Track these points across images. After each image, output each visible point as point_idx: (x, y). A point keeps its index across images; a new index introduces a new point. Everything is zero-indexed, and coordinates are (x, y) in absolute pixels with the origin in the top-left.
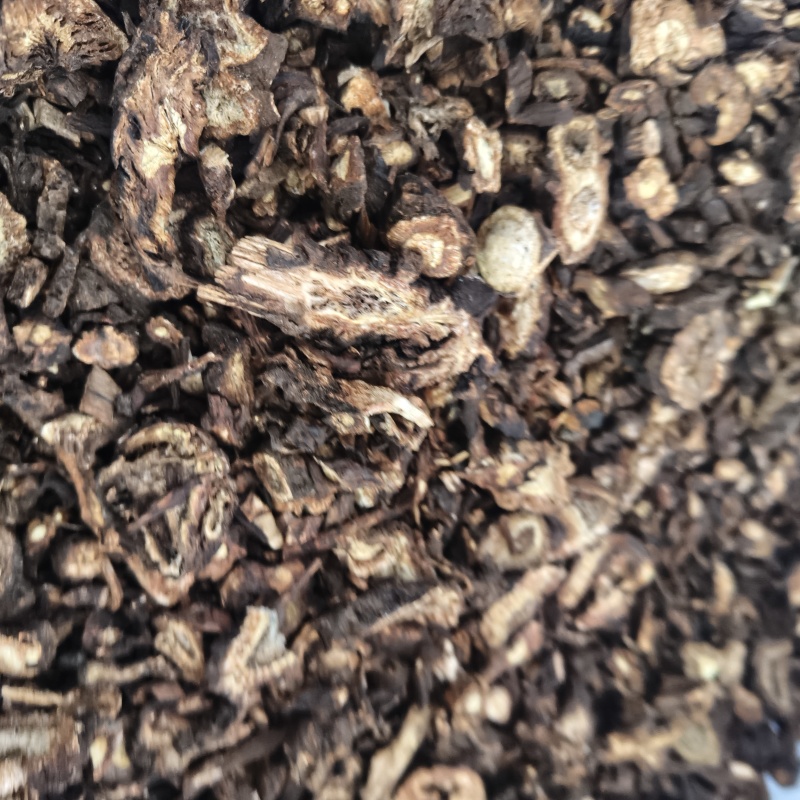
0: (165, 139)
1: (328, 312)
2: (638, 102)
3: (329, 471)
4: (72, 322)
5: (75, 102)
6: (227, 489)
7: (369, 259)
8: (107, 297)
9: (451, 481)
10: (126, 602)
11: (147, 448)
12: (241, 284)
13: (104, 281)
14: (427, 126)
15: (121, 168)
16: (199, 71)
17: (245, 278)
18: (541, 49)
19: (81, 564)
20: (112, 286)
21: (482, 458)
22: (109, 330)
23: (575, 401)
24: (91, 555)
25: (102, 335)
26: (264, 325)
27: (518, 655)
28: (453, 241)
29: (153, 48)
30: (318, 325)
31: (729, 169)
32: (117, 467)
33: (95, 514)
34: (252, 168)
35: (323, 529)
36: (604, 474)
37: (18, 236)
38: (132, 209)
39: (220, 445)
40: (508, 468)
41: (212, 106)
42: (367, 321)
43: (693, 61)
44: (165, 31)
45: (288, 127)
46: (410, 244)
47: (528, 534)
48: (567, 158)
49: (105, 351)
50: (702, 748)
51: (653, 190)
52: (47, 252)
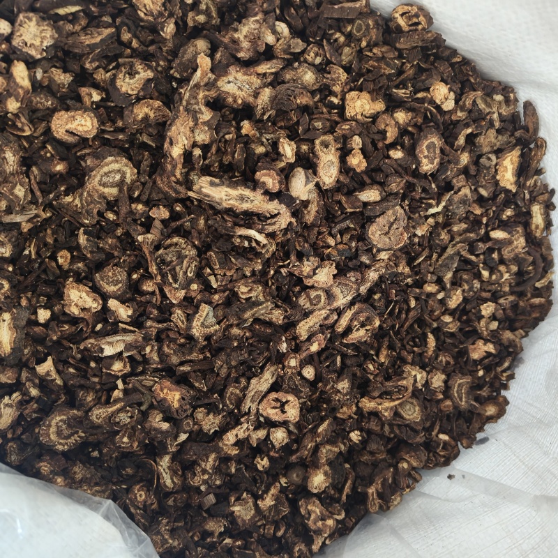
0: (180, 145)
1: (231, 202)
2: (348, 129)
3: (233, 259)
4: (150, 204)
5: (154, 134)
6: (196, 261)
7: (246, 184)
8: (161, 196)
9: (284, 271)
10: (161, 302)
11: (171, 245)
12: (201, 191)
13: (160, 191)
14: (268, 140)
15: (166, 155)
16: (191, 124)
17: (202, 189)
18: (315, 111)
19: (148, 286)
20: (163, 193)
21: (295, 263)
22: (161, 207)
23: (336, 245)
24: (151, 284)
25: (159, 209)
26: (212, 207)
27: (314, 348)
28: (275, 179)
29: (177, 117)
30: (228, 206)
31: (392, 153)
32: (161, 251)
33: (153, 269)
34: (209, 155)
35: (231, 281)
36: (352, 276)
37: (134, 175)
38: (169, 167)
39: (194, 246)
40: (307, 267)
41: (196, 134)
42: (246, 206)
43: (371, 114)
44: (181, 112)
45: (220, 141)
46: (262, 180)
47: (318, 297)
48: (321, 150)
49: (160, 214)
50: (413, 413)
51: (357, 161)
52: (143, 180)
